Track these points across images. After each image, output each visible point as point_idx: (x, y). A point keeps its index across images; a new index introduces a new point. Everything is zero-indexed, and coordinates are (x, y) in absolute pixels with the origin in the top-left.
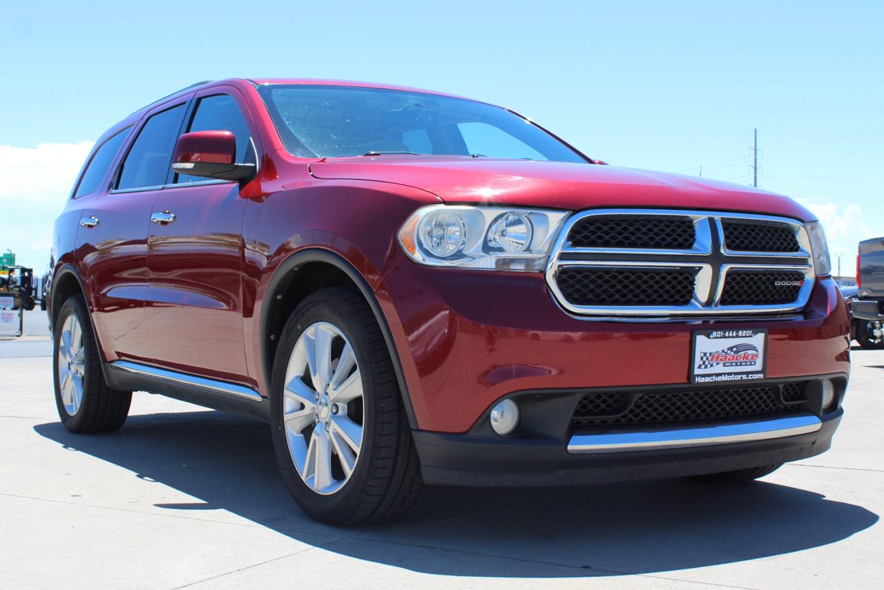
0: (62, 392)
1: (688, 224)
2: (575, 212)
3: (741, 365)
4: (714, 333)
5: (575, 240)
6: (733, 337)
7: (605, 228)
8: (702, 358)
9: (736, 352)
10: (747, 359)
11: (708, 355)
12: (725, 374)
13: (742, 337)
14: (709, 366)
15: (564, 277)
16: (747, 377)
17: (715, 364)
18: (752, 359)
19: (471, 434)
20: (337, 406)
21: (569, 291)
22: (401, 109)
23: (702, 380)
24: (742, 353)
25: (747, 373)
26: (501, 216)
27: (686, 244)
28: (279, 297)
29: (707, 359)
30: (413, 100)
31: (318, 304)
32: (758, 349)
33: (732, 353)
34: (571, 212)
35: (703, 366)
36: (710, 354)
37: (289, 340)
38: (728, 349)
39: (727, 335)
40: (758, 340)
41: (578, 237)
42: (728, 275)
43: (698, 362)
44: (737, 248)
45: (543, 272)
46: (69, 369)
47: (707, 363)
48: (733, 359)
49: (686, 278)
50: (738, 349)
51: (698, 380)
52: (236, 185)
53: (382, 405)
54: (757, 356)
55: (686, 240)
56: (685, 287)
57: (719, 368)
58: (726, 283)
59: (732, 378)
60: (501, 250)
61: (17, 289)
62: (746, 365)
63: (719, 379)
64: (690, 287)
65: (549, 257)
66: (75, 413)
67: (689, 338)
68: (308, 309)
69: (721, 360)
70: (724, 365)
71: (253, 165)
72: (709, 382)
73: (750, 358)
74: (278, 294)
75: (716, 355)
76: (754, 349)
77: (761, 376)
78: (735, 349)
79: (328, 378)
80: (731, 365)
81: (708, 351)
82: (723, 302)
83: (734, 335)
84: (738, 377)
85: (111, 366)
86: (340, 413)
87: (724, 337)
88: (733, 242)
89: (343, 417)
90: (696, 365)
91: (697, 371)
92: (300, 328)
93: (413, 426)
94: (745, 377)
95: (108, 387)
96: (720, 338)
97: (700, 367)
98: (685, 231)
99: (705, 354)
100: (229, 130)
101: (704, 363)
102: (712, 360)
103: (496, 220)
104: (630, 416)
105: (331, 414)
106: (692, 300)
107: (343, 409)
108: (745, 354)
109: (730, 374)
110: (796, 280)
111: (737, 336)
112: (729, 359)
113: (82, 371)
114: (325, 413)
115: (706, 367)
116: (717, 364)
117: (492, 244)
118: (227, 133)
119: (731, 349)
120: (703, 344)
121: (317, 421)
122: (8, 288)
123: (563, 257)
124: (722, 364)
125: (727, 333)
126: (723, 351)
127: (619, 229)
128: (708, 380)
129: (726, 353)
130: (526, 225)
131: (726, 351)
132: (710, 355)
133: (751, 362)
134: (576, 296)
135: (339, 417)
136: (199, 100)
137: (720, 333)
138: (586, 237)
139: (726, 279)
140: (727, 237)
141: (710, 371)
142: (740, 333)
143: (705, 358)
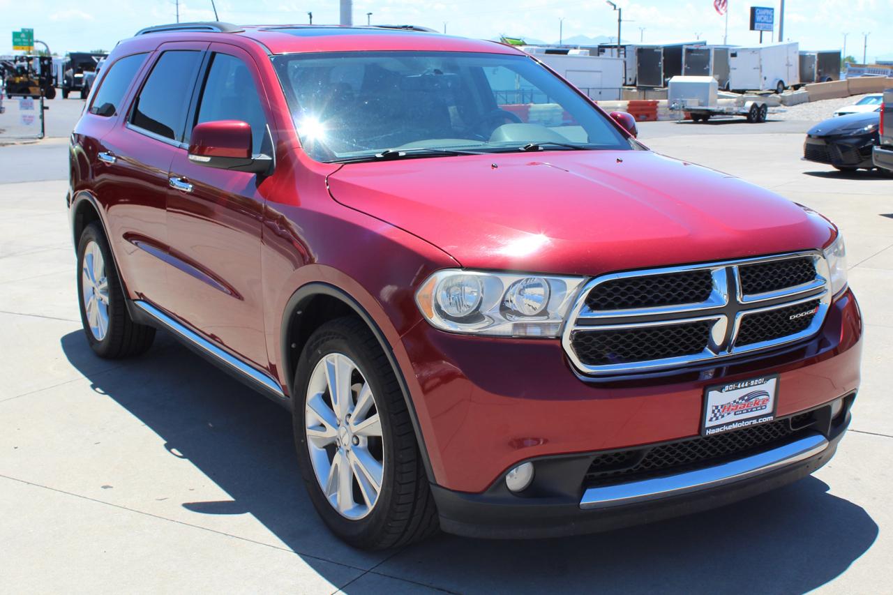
0: (87, 313)
1: (706, 274)
2: (593, 278)
3: (751, 411)
4: (727, 387)
5: (592, 303)
6: (745, 387)
7: (622, 289)
8: (713, 411)
9: (746, 400)
10: (758, 404)
11: (719, 408)
12: (735, 422)
13: (754, 385)
14: (720, 417)
15: (580, 341)
16: (758, 421)
17: (726, 415)
18: (763, 403)
19: (486, 495)
20: (357, 438)
21: (585, 352)
22: (420, 75)
23: (713, 432)
24: (754, 399)
25: (757, 418)
26: (519, 281)
27: (703, 296)
28: (299, 313)
29: (719, 411)
30: (432, 65)
31: (337, 338)
32: (769, 393)
33: (744, 402)
34: (589, 278)
35: (714, 418)
36: (722, 406)
37: (310, 361)
38: (740, 399)
39: (739, 386)
40: (770, 386)
41: (595, 300)
42: (744, 319)
43: (709, 414)
44: (754, 291)
45: (560, 338)
46: (94, 293)
47: (718, 415)
48: (744, 407)
49: (702, 330)
50: (750, 396)
51: (709, 432)
52: (253, 175)
53: (401, 456)
54: (767, 400)
55: (703, 292)
56: (700, 338)
57: (731, 417)
58: (741, 327)
59: (742, 424)
60: (519, 314)
61: (38, 78)
62: (756, 410)
63: (730, 428)
64: (705, 338)
65: (566, 322)
66: (101, 339)
67: (702, 394)
68: (328, 339)
69: (732, 409)
70: (735, 414)
71: (270, 159)
72: (720, 432)
73: (761, 403)
74: (298, 310)
75: (728, 406)
76: (765, 393)
77: (771, 418)
78: (746, 398)
79: (348, 409)
80: (742, 413)
81: (719, 404)
82: (738, 344)
83: (746, 385)
84: (749, 423)
85: (136, 305)
86: (361, 445)
87: (736, 389)
88: (750, 286)
89: (364, 449)
90: (708, 418)
91: (708, 424)
92: (320, 353)
93: (431, 480)
94: (755, 422)
95: (132, 323)
96: (733, 390)
97: (711, 420)
98: (702, 283)
99: (717, 407)
100: (245, 121)
101: (715, 415)
102: (723, 411)
103: (514, 284)
104: (642, 466)
105: (351, 444)
106: (706, 348)
107: (364, 442)
108: (756, 401)
109: (740, 421)
110: (811, 308)
111: (749, 386)
112: (740, 408)
113: (106, 299)
114: (346, 441)
115: (717, 419)
116: (728, 414)
117: (509, 305)
118: (242, 124)
119: (742, 398)
120: (716, 398)
121: (338, 444)
122: (27, 77)
123: (579, 322)
124: (733, 413)
125: (739, 384)
126: (735, 402)
127: (635, 288)
128: (718, 430)
129: (738, 402)
130: (545, 289)
133: (761, 407)
134: (592, 357)
135: (359, 449)
136: (214, 54)
137: (732, 386)
138: (603, 300)
139: (741, 324)
140: (743, 282)
141: (721, 421)
142: (752, 382)
143: (716, 411)
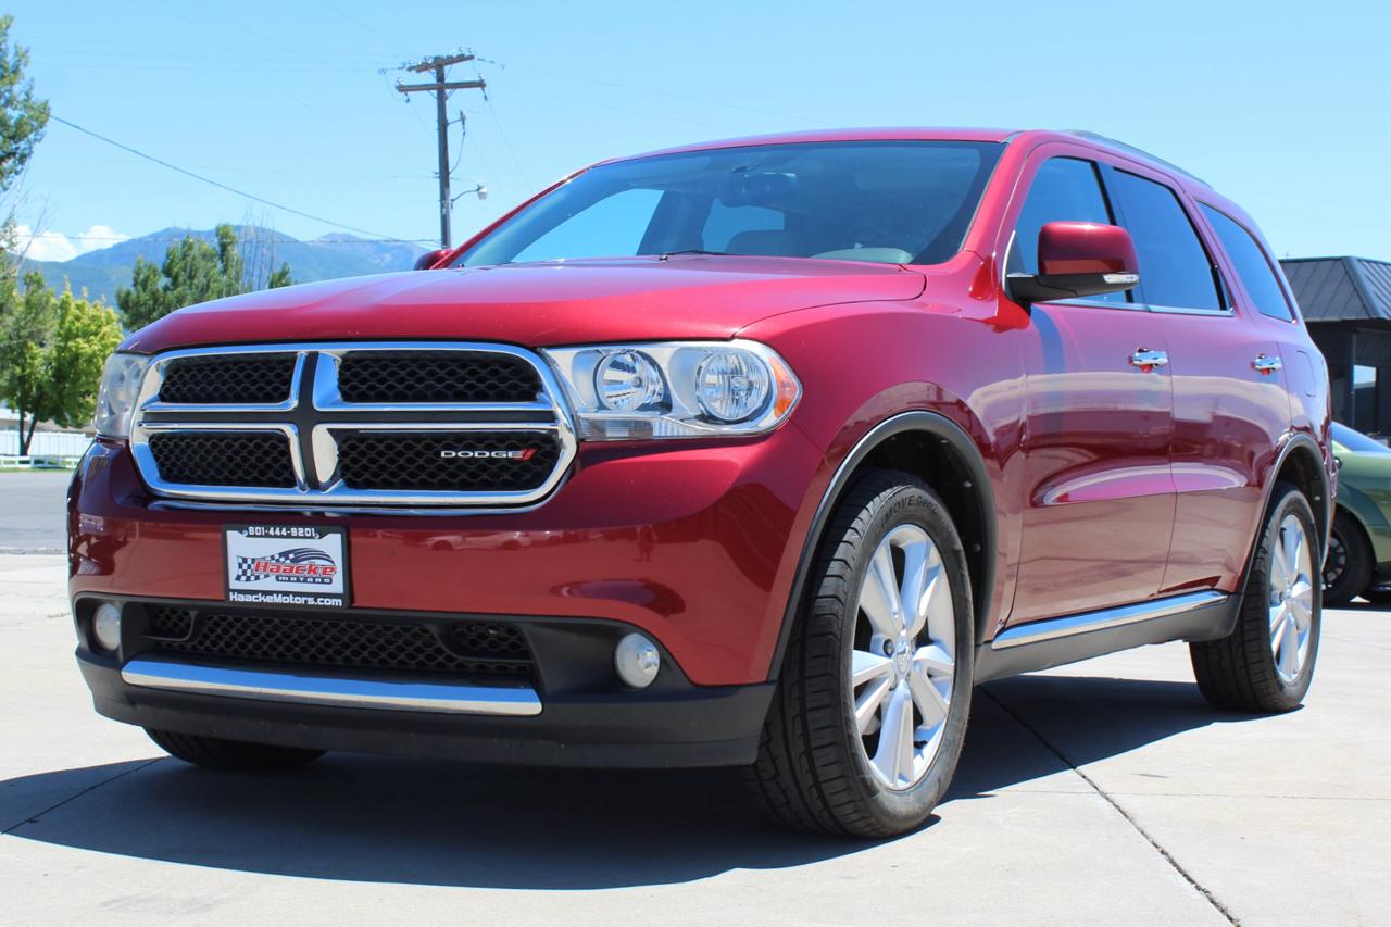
3: (305, 581)
4: (251, 529)
6: (282, 536)
8: (240, 566)
10: (315, 573)
12: (278, 593)
13: (297, 537)
14: (253, 578)
16: (316, 601)
17: (262, 576)
18: (324, 573)
23: (242, 598)
24: (306, 562)
25: (316, 596)
29: (249, 567)
32: (333, 559)
35: (244, 578)
36: (253, 560)
38: (281, 555)
39: (271, 532)
40: (332, 544)
43: (234, 570)
45: (128, 439)
47: (249, 573)
51: (233, 597)
54: (332, 570)
57: (269, 583)
59: (290, 600)
62: (314, 582)
63: (269, 599)
69: (271, 570)
70: (277, 579)
72: (252, 603)
75: (263, 563)
76: (325, 557)
77: (338, 602)
80: (289, 581)
81: (250, 556)
83: (284, 533)
84: (301, 600)
87: (267, 535)
90: (233, 575)
91: (233, 584)
94: (311, 601)
96: (261, 536)
97: (238, 578)
99: (245, 560)
101: (244, 573)
102: (256, 569)
109: (286, 594)
111: (289, 536)
115: (248, 579)
116: (266, 576)
119: (285, 554)
120: (240, 544)
124: (274, 577)
125: (272, 529)
126: (272, 557)
128: (250, 598)
131: (277, 557)
132: (253, 562)
133: (323, 579)
137: (259, 530)
141: (253, 585)
142: (294, 531)
143: (245, 567)
